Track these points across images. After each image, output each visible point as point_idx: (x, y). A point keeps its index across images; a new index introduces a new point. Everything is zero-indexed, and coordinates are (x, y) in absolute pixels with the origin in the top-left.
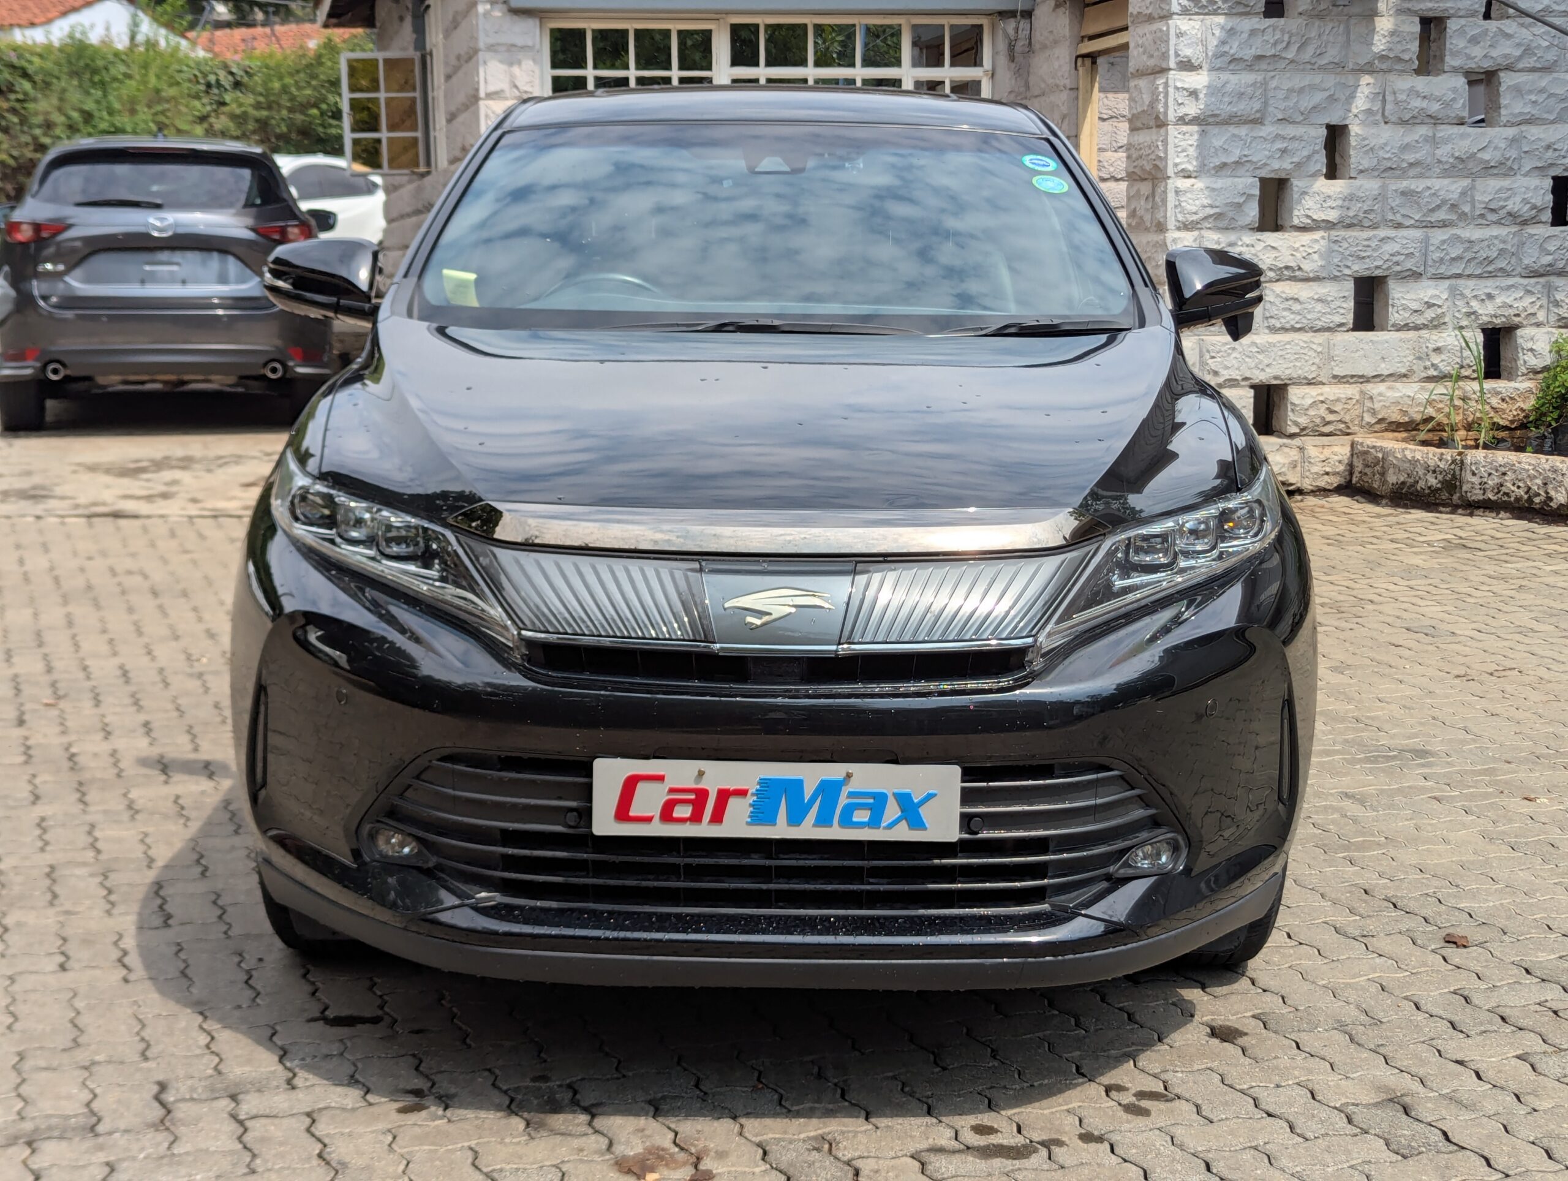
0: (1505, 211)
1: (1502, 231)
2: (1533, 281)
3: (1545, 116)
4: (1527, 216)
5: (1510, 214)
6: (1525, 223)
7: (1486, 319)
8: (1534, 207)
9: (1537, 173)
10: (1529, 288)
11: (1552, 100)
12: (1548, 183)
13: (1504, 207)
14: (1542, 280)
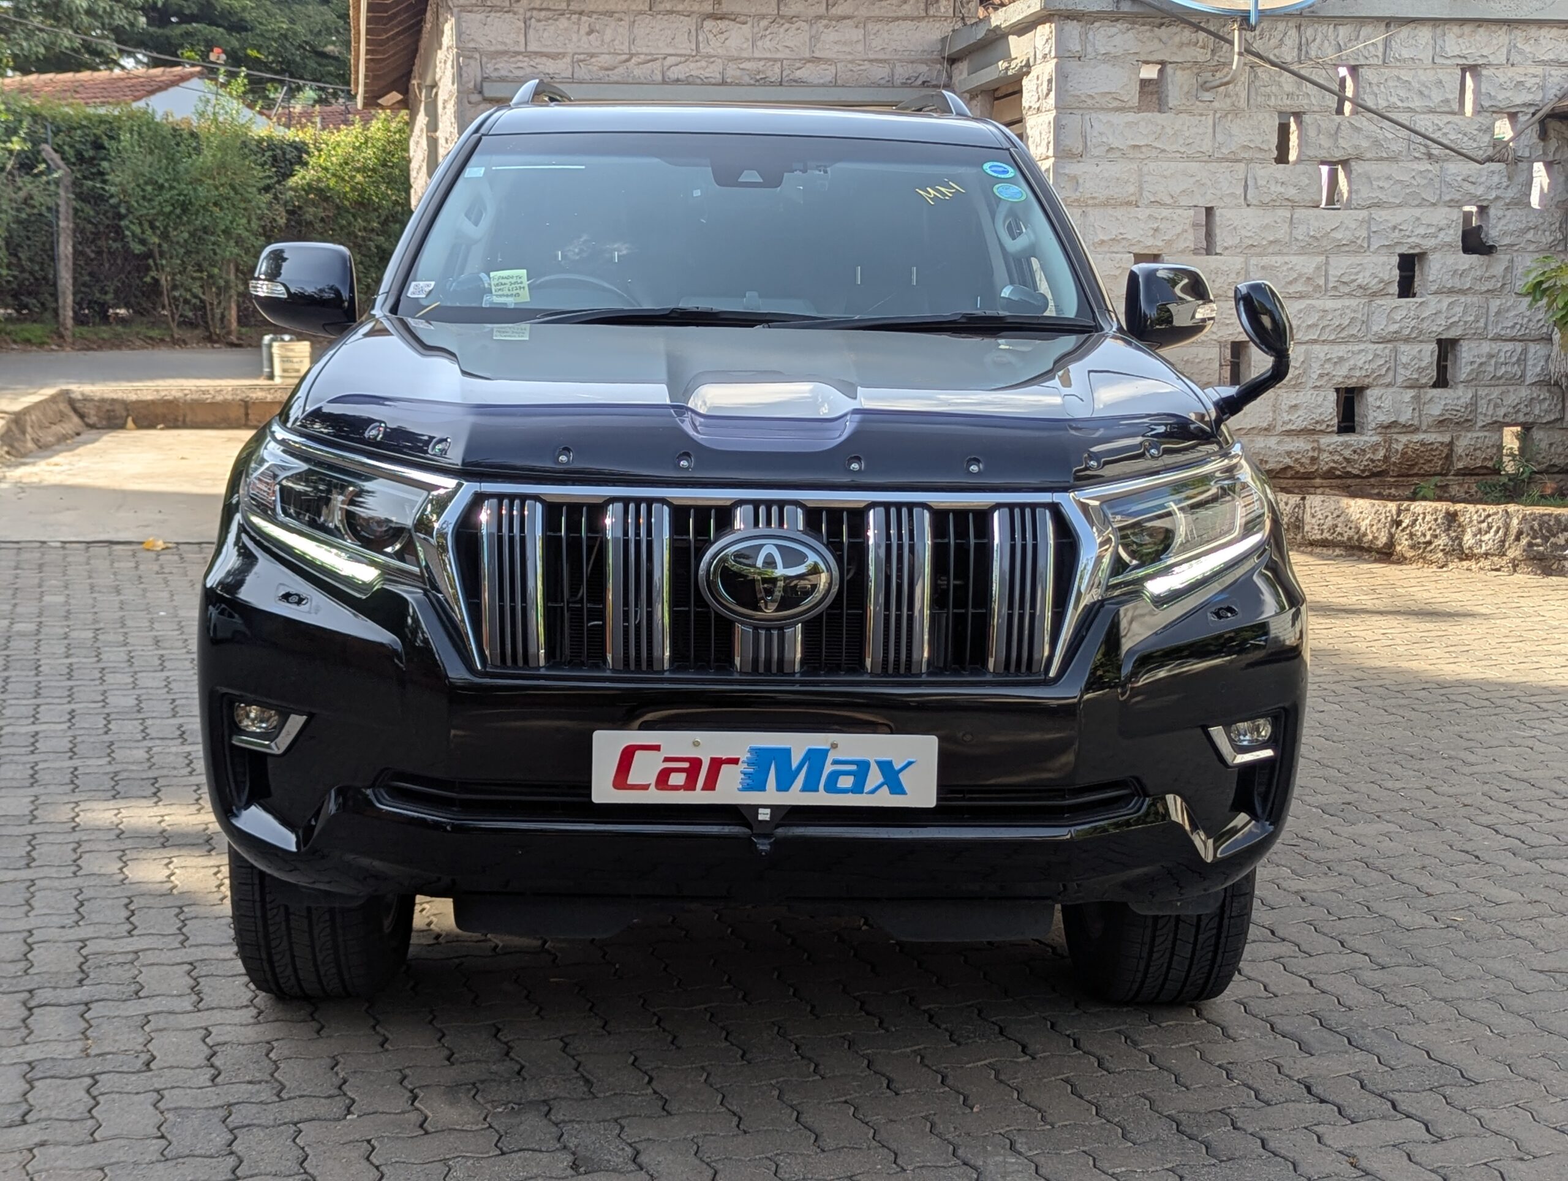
0: (1356, 284)
1: (1354, 302)
2: (1381, 346)
3: (1391, 200)
4: (1375, 289)
5: (1360, 287)
6: (1374, 294)
7: (1340, 380)
8: (1381, 281)
9: (1384, 250)
10: (1378, 352)
11: (1398, 187)
12: (1395, 260)
13: (1355, 280)
14: (1390, 346)
